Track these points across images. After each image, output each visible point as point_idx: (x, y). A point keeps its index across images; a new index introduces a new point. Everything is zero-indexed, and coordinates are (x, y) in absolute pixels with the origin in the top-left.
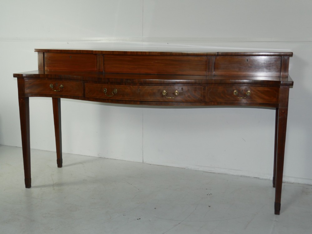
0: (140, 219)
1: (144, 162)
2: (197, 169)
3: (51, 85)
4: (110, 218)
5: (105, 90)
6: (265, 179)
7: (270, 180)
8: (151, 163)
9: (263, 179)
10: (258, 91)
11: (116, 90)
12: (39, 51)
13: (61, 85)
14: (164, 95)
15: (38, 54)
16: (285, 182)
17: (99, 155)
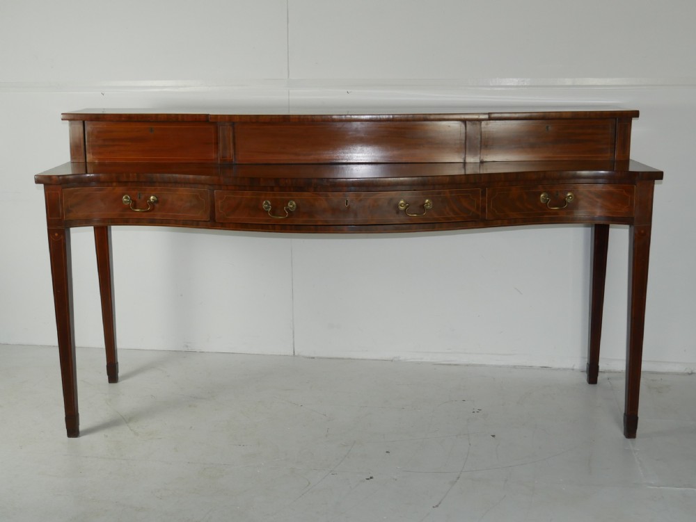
0: (371, 478)
1: (296, 354)
2: (419, 360)
3: (127, 198)
4: (309, 483)
5: (266, 205)
6: (565, 369)
7: (573, 369)
8: (313, 355)
9: (559, 369)
10: (590, 192)
11: (294, 203)
12: (72, 118)
13: (152, 198)
14: (402, 211)
15: (70, 125)
16: (604, 372)
17: (187, 346)
